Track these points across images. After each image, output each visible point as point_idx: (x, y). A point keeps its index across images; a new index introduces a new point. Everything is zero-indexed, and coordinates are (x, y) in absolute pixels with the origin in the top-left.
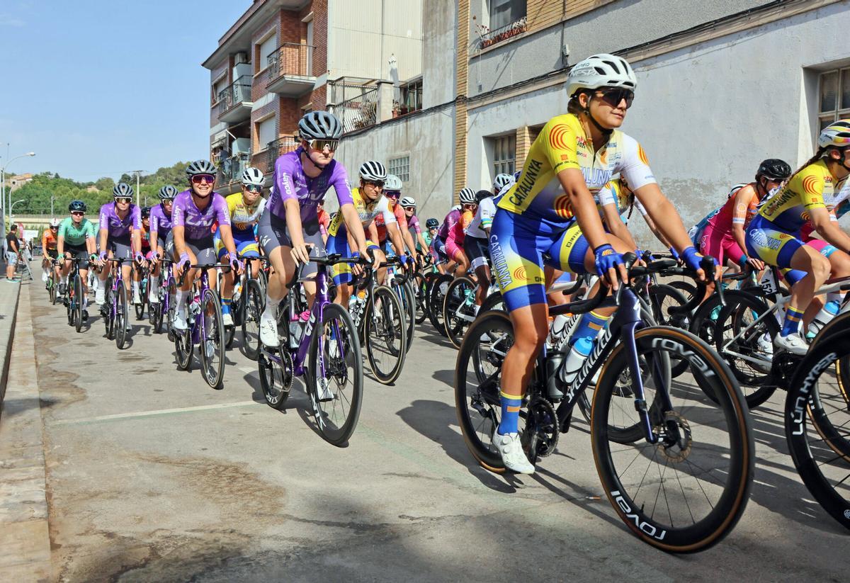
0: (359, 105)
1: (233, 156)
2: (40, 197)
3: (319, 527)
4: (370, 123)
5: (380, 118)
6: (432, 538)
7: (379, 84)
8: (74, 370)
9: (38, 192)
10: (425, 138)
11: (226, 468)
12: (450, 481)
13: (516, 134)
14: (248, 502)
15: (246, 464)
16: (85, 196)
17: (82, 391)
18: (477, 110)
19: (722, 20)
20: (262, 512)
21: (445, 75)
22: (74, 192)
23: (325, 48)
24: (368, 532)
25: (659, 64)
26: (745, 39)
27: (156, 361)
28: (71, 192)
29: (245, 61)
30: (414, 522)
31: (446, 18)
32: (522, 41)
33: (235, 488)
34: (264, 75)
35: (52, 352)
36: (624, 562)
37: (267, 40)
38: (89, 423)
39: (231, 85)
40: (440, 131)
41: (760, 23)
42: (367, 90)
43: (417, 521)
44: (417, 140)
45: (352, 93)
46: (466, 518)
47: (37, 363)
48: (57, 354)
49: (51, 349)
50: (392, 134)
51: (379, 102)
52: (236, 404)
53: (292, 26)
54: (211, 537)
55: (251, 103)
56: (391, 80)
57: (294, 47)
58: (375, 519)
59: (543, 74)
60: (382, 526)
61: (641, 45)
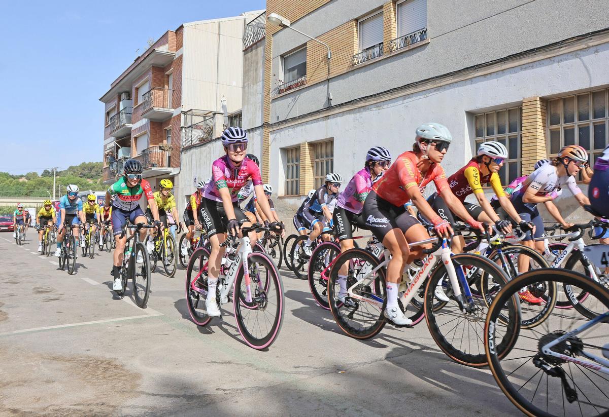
0: (202, 127)
1: (119, 158)
3: (162, 398)
4: (209, 139)
5: (215, 135)
6: (237, 402)
7: (215, 114)
8: (1, 300)
11: (102, 362)
12: (251, 365)
13: (300, 147)
14: (116, 384)
15: (116, 359)
16: (18, 184)
17: (5, 314)
18: (276, 132)
19: (420, 82)
20: (125, 390)
21: (256, 109)
22: (9, 182)
23: (180, 91)
24: (195, 400)
25: (385, 106)
26: (433, 94)
27: (60, 293)
28: (8, 181)
29: (128, 98)
30: (226, 392)
31: (257, 74)
32: (303, 90)
33: (108, 375)
34: (141, 107)
36: (357, 410)
37: (143, 84)
38: (8, 335)
39: (119, 113)
40: (253, 144)
41: (442, 85)
42: (207, 118)
43: (228, 392)
45: (197, 120)
46: (259, 389)
51: (214, 125)
52: (112, 320)
53: (159, 77)
54: (86, 409)
55: (132, 125)
56: (223, 112)
57: (160, 90)
58: (201, 392)
59: (316, 110)
60: (204, 396)
61: (375, 95)
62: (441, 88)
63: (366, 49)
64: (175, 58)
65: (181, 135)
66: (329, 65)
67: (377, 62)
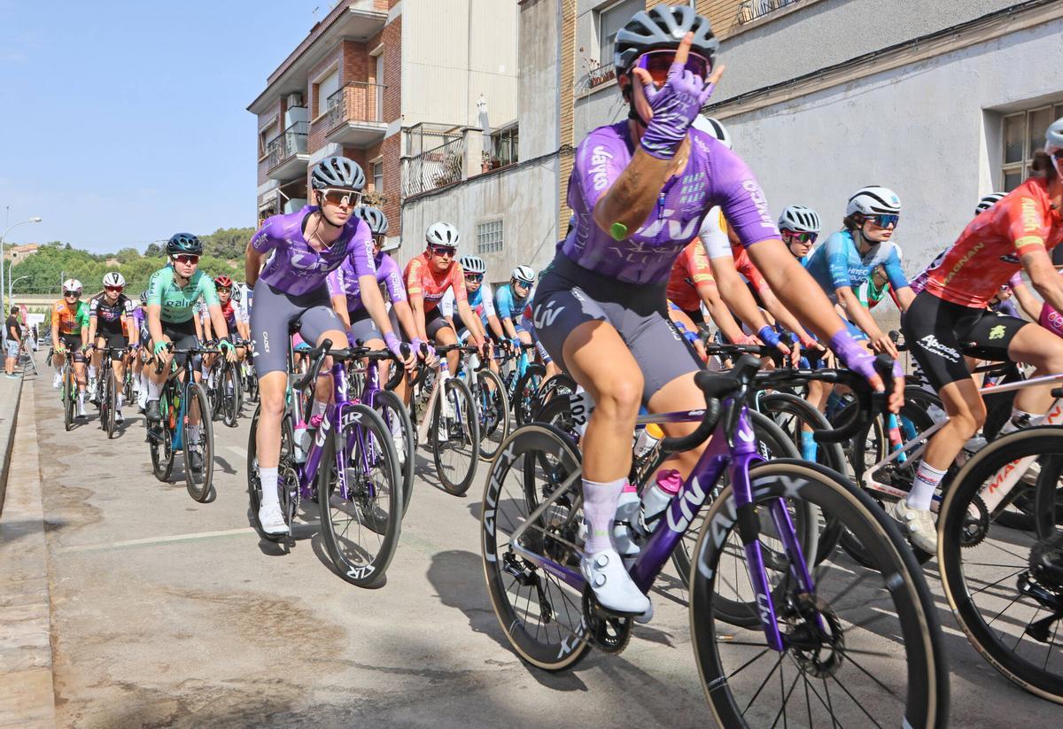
0: (441, 158)
2: (47, 272)
3: (386, 675)
4: (455, 180)
5: (466, 172)
6: (525, 687)
7: (465, 131)
8: (88, 485)
9: (45, 267)
10: (522, 198)
11: (274, 604)
14: (300, 646)
15: (298, 599)
17: (97, 511)
19: (885, 50)
20: (317, 657)
21: (546, 121)
22: (89, 267)
23: (398, 89)
24: (446, 681)
25: (808, 105)
26: (912, 74)
28: (86, 266)
29: (300, 104)
30: (503, 668)
31: (546, 51)
33: (285, 629)
34: (324, 121)
35: (60, 463)
37: (328, 77)
38: (106, 550)
39: (283, 134)
40: (540, 189)
41: (930, 55)
42: (450, 140)
43: (509, 667)
44: (512, 200)
45: (432, 143)
47: (41, 476)
48: (68, 465)
49: (59, 459)
50: (481, 192)
51: (465, 153)
53: (358, 60)
54: (253, 689)
55: (308, 156)
56: (480, 127)
57: (358, 86)
58: (457, 665)
60: (464, 673)
61: (785, 83)
62: (930, 60)
64: (387, 24)
65: (402, 173)
67: (791, 13)
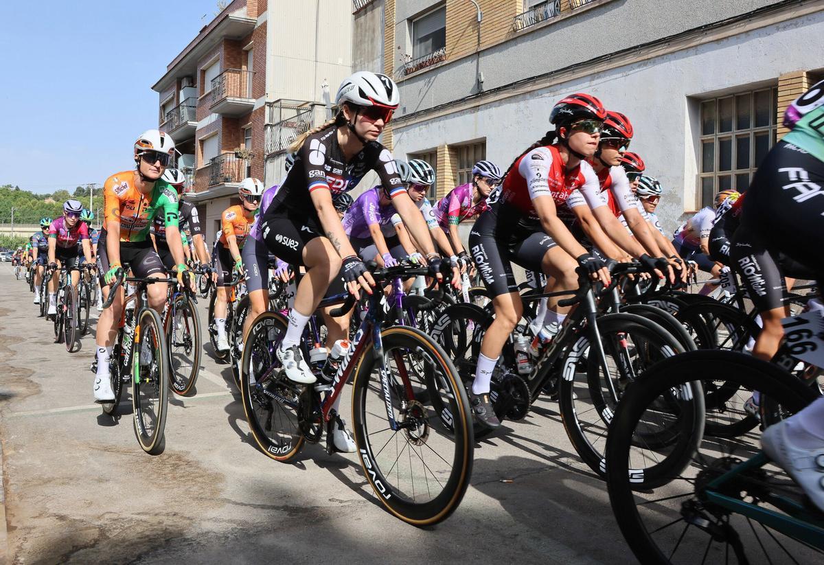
0: (295, 125)
2: (2, 207)
3: (255, 510)
6: (360, 519)
7: (313, 106)
8: (30, 366)
11: (170, 456)
13: (436, 152)
14: (190, 488)
15: (188, 453)
16: (43, 207)
17: (37, 386)
18: (401, 130)
19: (617, 53)
20: (203, 496)
22: (32, 204)
23: (263, 74)
24: (300, 514)
25: (563, 91)
26: (637, 70)
28: (30, 203)
29: (191, 85)
30: (342, 504)
31: (373, 48)
32: (441, 69)
33: (178, 475)
34: (208, 98)
35: (9, 349)
37: (211, 66)
38: (43, 415)
39: (178, 107)
41: (649, 57)
42: (302, 112)
43: (346, 503)
45: (288, 114)
48: (15, 351)
49: (8, 347)
51: (312, 122)
53: (235, 53)
54: (155, 520)
55: (196, 123)
56: (324, 102)
57: (234, 72)
58: (308, 503)
59: (460, 98)
60: (313, 508)
61: (547, 74)
62: (650, 61)
63: (535, 6)
64: (256, 27)
65: (266, 136)
66: (479, 32)
67: (550, 25)
